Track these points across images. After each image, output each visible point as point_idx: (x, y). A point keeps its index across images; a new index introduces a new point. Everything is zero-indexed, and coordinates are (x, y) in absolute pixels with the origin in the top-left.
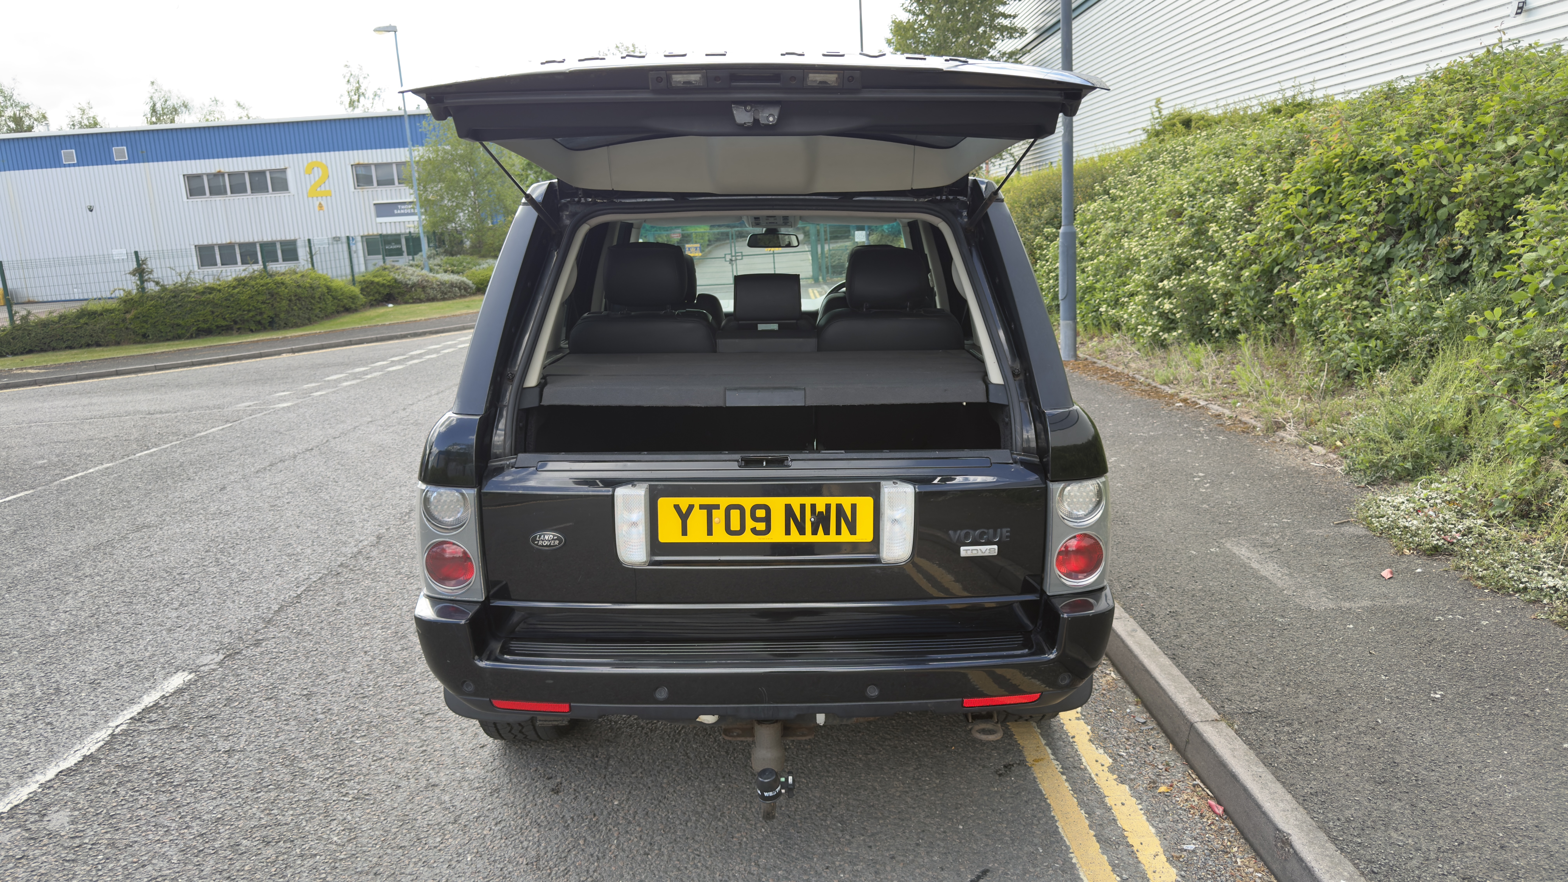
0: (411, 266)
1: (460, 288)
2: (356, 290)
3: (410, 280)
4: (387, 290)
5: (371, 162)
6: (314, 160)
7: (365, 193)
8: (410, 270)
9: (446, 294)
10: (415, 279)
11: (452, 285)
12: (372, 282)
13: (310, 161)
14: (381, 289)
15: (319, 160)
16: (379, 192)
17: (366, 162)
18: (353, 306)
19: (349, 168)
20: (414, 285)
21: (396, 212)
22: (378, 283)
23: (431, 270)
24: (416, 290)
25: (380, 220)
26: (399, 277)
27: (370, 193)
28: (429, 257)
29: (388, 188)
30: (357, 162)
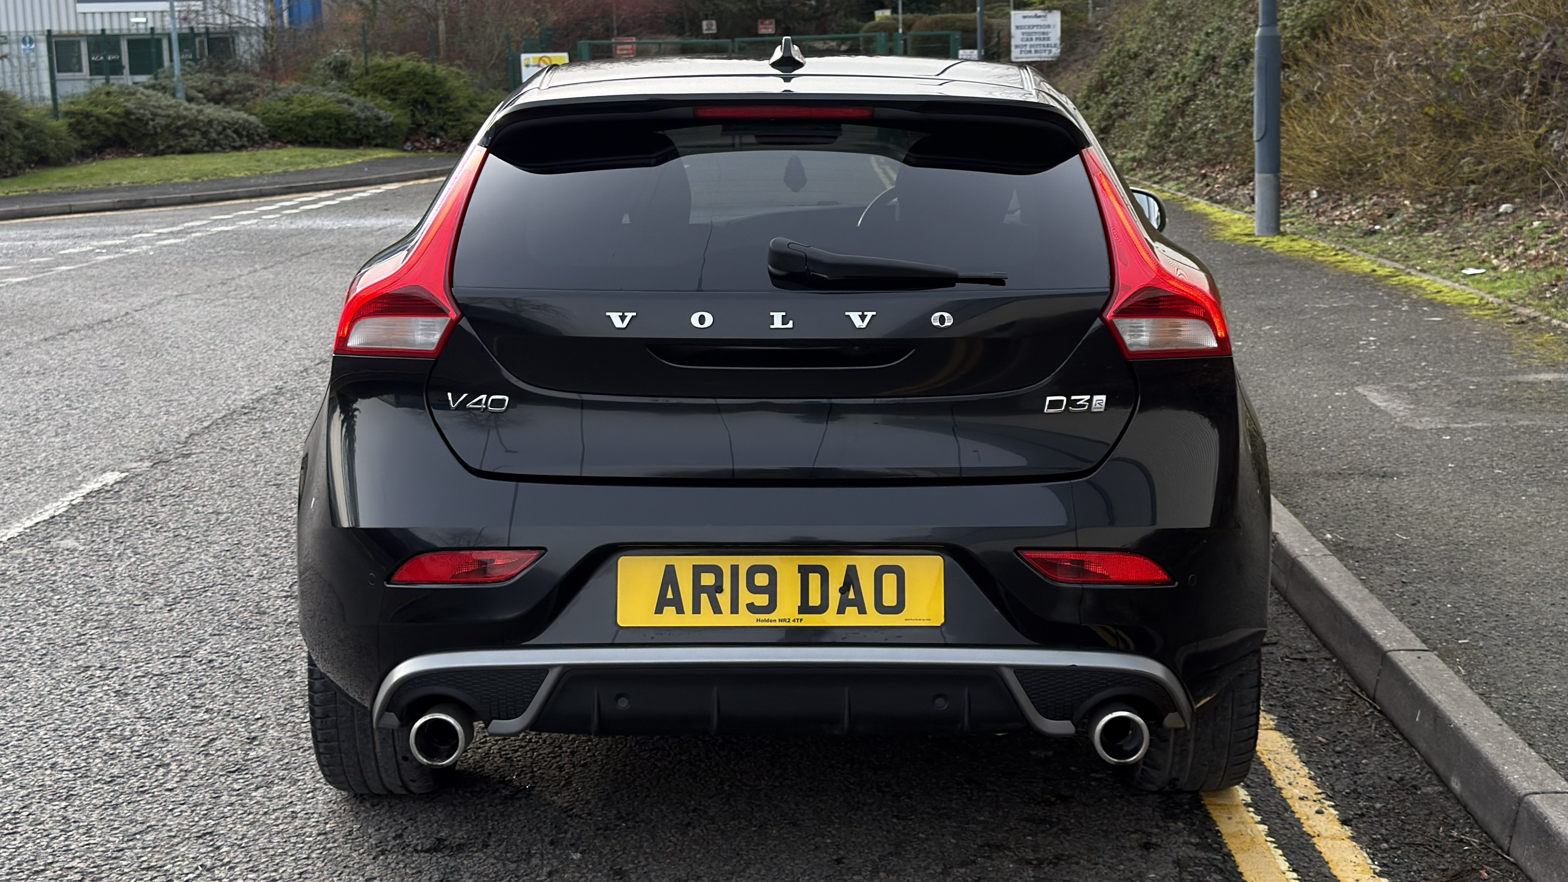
1: (237, 132)
2: (60, 126)
3: (151, 113)
4: (113, 130)
8: (153, 97)
10: (161, 113)
11: (226, 126)
12: (88, 115)
14: (102, 128)
18: (55, 155)
22: (97, 117)
23: (188, 98)
26: (134, 109)
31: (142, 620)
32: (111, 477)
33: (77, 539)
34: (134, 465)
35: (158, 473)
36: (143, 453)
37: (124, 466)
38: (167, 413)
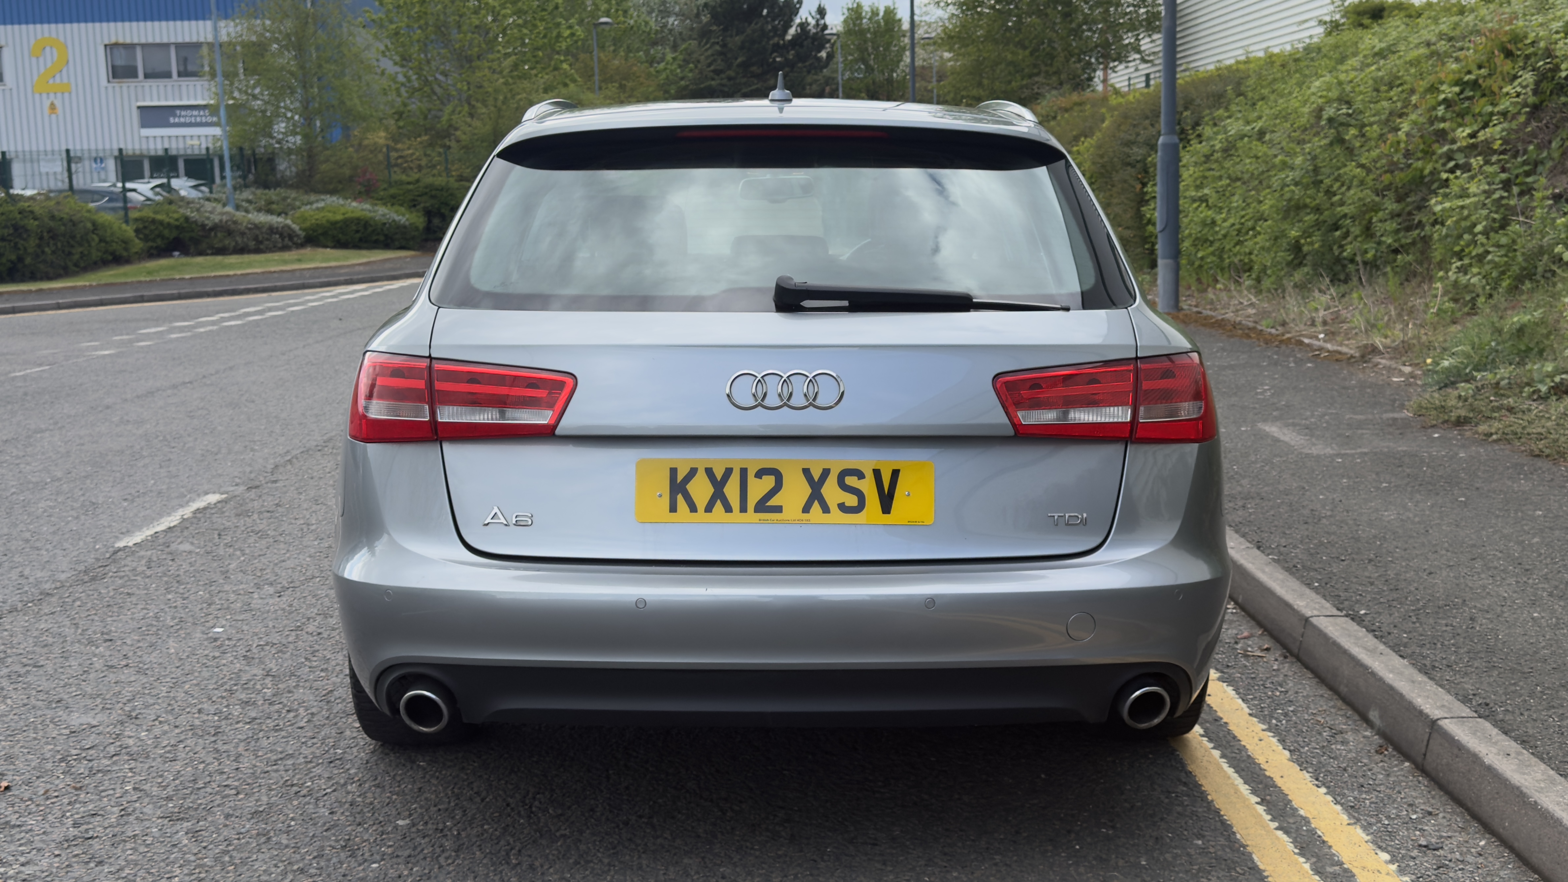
0: (208, 199)
1: (281, 235)
2: (129, 230)
3: (208, 218)
4: (175, 234)
5: (136, 41)
6: (46, 35)
7: (125, 89)
8: (209, 206)
9: (261, 242)
10: (216, 218)
11: (272, 230)
12: (153, 221)
13: (39, 37)
14: (166, 232)
15: (54, 35)
16: (147, 89)
17: (128, 41)
18: (125, 254)
19: (101, 50)
20: (215, 228)
21: (172, 120)
22: (161, 223)
23: (238, 207)
24: (216, 235)
25: (146, 132)
26: (194, 215)
27: (132, 89)
28: (235, 188)
29: (161, 83)
30: (113, 40)
31: (256, 602)
32: (213, 498)
33: (192, 543)
34: (232, 489)
35: (252, 494)
36: (237, 480)
37: (222, 490)
38: (252, 450)
